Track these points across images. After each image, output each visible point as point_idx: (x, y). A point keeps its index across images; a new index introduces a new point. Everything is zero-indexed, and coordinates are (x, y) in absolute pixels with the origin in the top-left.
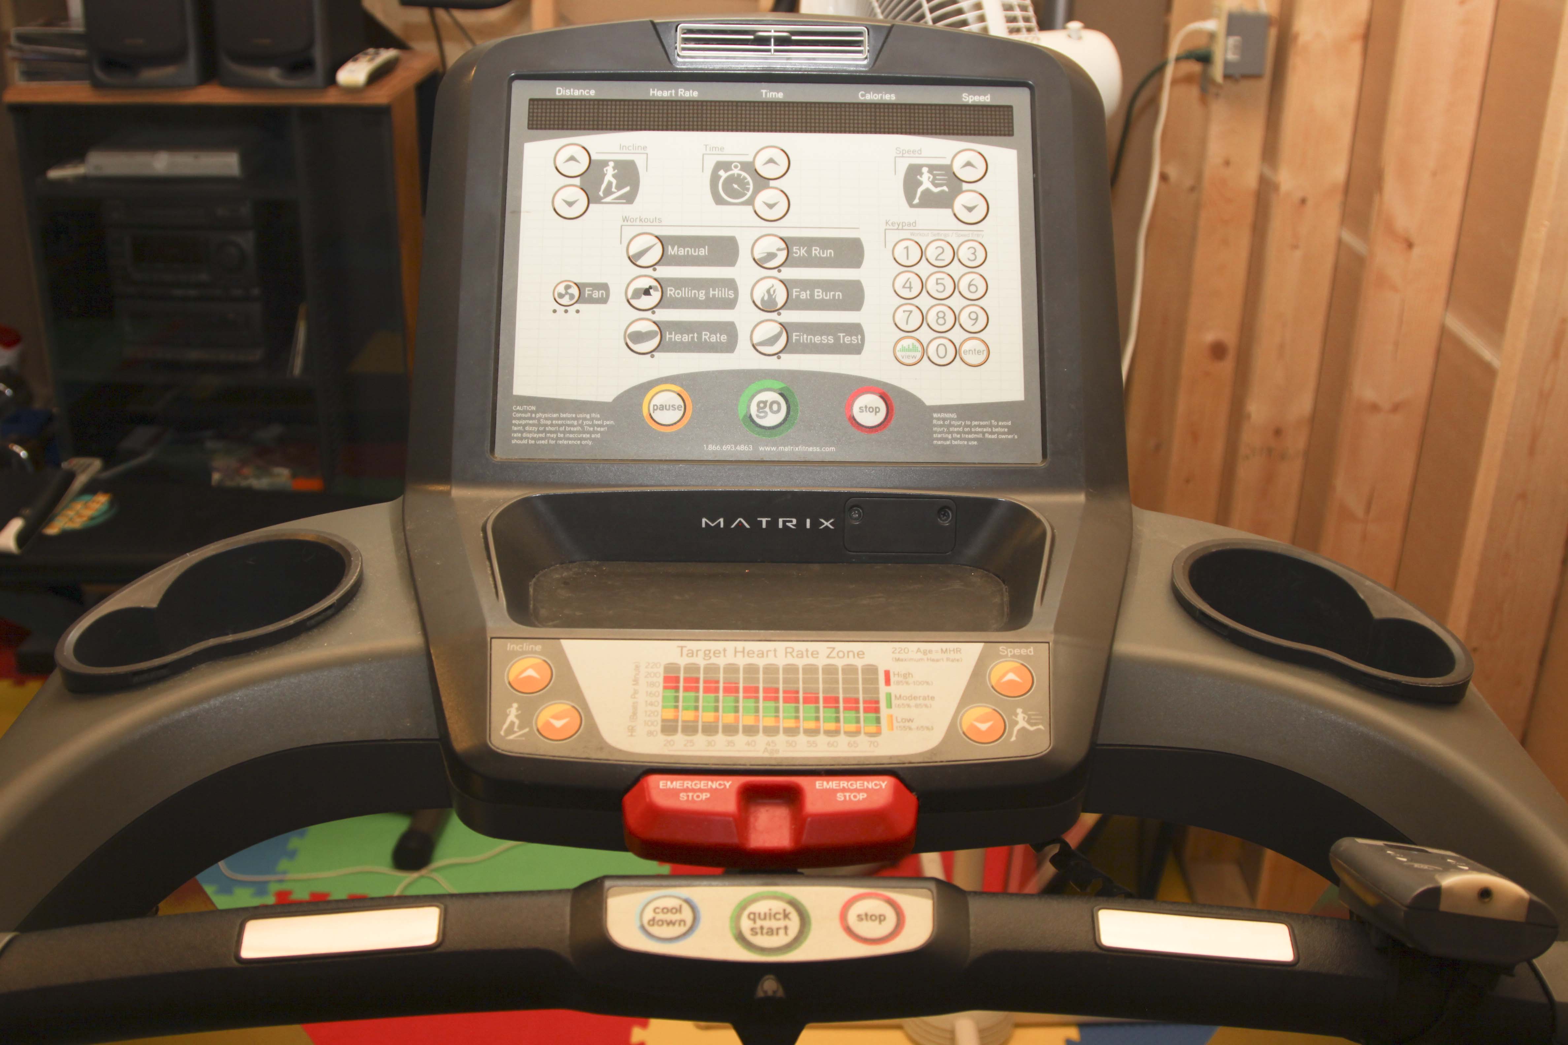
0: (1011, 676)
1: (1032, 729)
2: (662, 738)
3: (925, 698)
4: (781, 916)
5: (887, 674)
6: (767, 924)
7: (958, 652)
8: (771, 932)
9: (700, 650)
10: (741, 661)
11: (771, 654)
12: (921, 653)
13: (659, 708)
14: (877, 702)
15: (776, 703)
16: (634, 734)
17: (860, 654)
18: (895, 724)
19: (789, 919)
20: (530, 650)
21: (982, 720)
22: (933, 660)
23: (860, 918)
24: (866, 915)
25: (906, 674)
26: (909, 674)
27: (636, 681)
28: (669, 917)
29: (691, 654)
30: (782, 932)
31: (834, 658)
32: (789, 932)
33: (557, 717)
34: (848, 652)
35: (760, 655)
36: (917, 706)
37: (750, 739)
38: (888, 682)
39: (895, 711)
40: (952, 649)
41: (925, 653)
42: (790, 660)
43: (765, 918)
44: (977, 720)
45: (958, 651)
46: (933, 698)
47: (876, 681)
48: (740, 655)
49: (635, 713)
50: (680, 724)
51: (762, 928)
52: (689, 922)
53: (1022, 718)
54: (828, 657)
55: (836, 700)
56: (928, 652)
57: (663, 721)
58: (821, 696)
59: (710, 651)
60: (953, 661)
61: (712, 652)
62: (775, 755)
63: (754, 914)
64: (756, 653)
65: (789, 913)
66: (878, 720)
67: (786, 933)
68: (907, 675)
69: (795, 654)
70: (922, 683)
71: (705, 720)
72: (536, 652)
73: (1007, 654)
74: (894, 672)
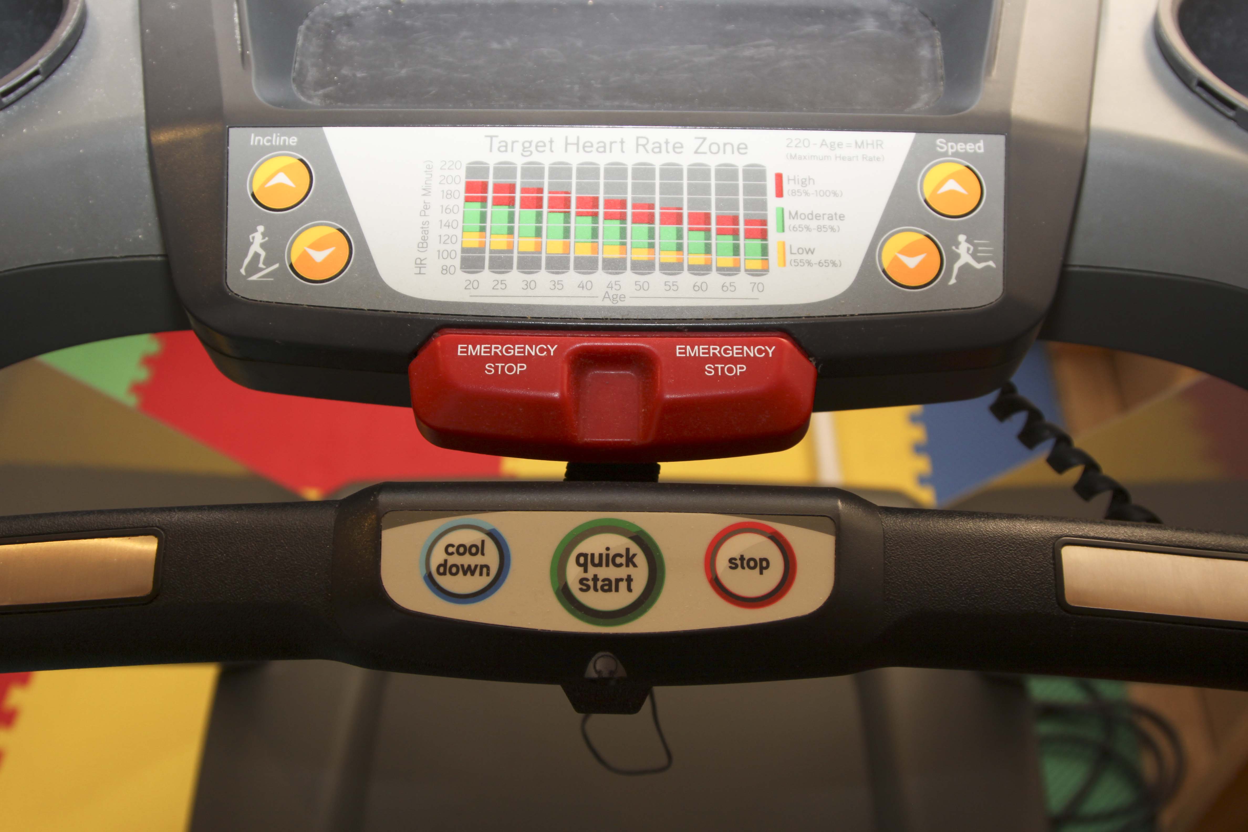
0: (952, 185)
1: (979, 266)
2: (462, 277)
3: (831, 218)
4: (623, 560)
5: (779, 178)
6: (605, 572)
7: (879, 146)
8: (609, 586)
9: (517, 141)
10: (575, 159)
11: (617, 147)
12: (828, 147)
13: (458, 232)
14: (764, 222)
15: (621, 224)
16: (423, 271)
17: (742, 148)
18: (789, 257)
19: (635, 566)
20: (282, 144)
21: (909, 251)
22: (843, 158)
23: (733, 564)
24: (742, 558)
25: (805, 179)
26: (810, 179)
27: (427, 191)
28: (467, 560)
29: (505, 147)
30: (623, 585)
31: (705, 153)
32: (633, 585)
33: (318, 246)
34: (725, 145)
35: (601, 149)
36: (819, 229)
37: (585, 278)
38: (779, 193)
39: (789, 237)
40: (870, 142)
41: (832, 147)
42: (644, 157)
43: (600, 565)
44: (903, 252)
45: (879, 144)
46: (842, 217)
47: (763, 191)
48: (572, 149)
49: (424, 240)
50: (487, 255)
51: (595, 579)
52: (494, 569)
53: (966, 250)
54: (696, 152)
55: (707, 218)
56: (836, 146)
57: (464, 250)
58: (685, 213)
59: (530, 143)
60: (871, 159)
61: (534, 144)
62: (620, 304)
63: (585, 555)
64: (595, 146)
65: (634, 555)
66: (765, 251)
67: (630, 590)
68: (807, 182)
69: (649, 147)
70: (828, 194)
71: (522, 249)
72: (290, 148)
73: (947, 151)
74: (788, 177)
